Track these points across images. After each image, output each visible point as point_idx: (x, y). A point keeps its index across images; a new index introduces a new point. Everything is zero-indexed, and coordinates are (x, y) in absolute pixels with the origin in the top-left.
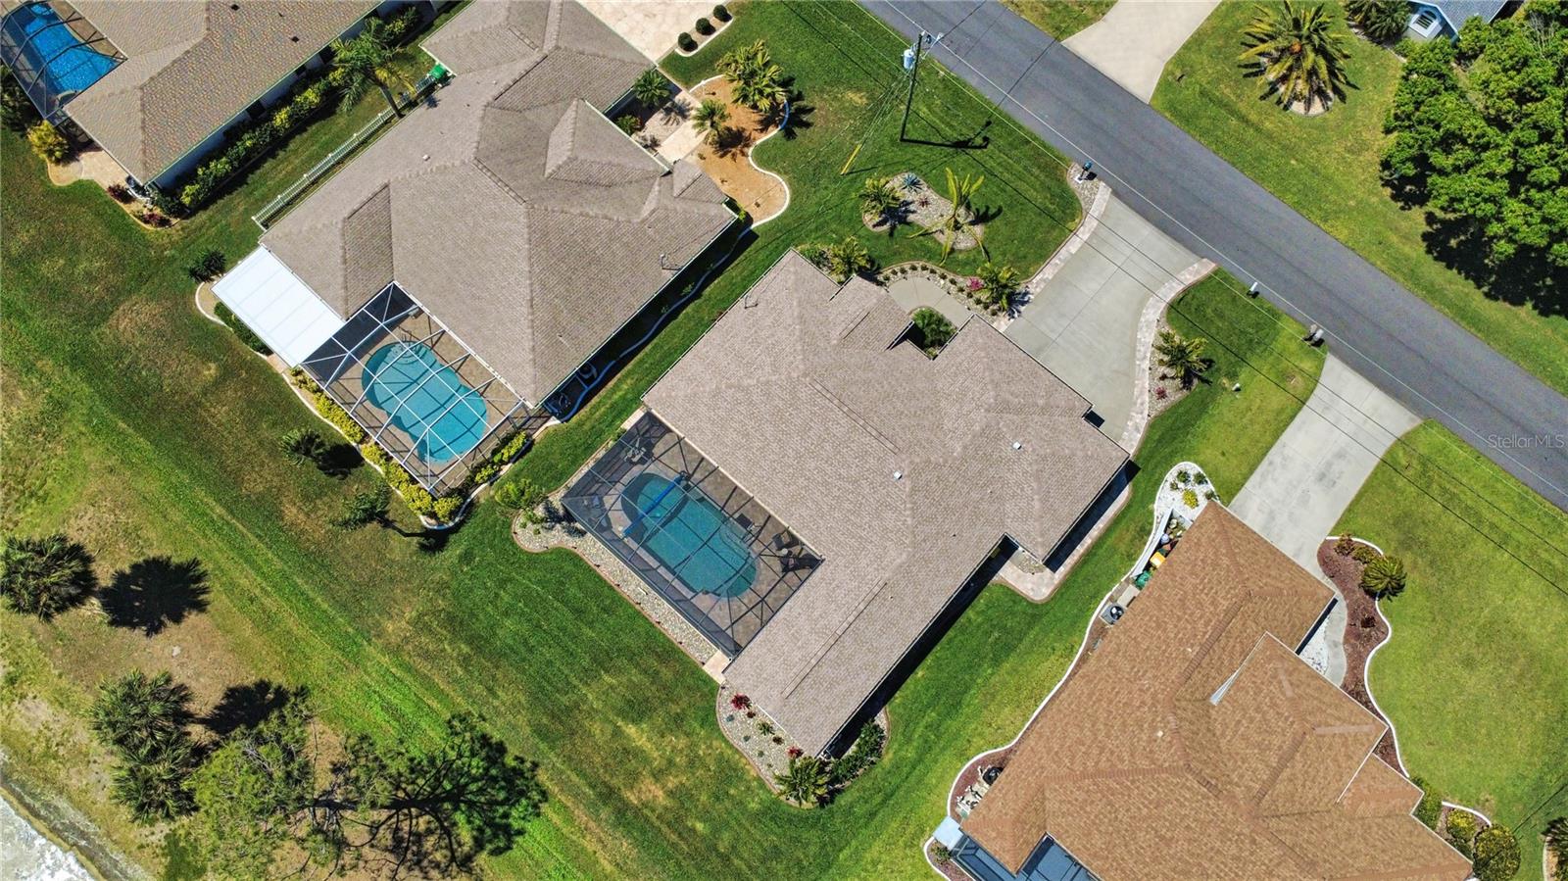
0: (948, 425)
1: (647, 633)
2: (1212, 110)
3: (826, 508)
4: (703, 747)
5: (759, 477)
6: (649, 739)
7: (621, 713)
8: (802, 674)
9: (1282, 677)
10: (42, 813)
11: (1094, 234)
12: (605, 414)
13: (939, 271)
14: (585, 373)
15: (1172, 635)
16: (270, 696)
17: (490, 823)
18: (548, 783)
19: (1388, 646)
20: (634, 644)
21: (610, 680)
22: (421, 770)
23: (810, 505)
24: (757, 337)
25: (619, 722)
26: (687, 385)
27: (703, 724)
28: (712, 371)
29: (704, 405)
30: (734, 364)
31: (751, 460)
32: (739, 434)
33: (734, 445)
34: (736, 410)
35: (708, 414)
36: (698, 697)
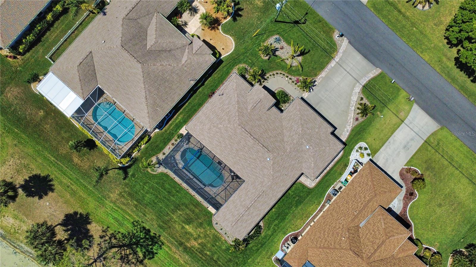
0: (286, 139)
1: (190, 198)
2: (389, 7)
3: (245, 166)
4: (209, 232)
5: (224, 155)
6: (193, 230)
7: (183, 222)
8: (238, 219)
9: (382, 221)
10: (18, 247)
11: (341, 59)
12: (174, 127)
13: (286, 75)
15: (351, 207)
16: (79, 216)
17: (147, 251)
18: (163, 240)
19: (416, 200)
20: (187, 202)
21: (180, 213)
22: (126, 237)
23: (240, 165)
24: (223, 108)
25: (183, 225)
26: (200, 124)
27: (208, 225)
28: (208, 120)
29: (206, 132)
30: (215, 118)
31: (221, 150)
32: (217, 142)
33: (216, 145)
34: (216, 134)
35: (207, 135)
36: (207, 217)
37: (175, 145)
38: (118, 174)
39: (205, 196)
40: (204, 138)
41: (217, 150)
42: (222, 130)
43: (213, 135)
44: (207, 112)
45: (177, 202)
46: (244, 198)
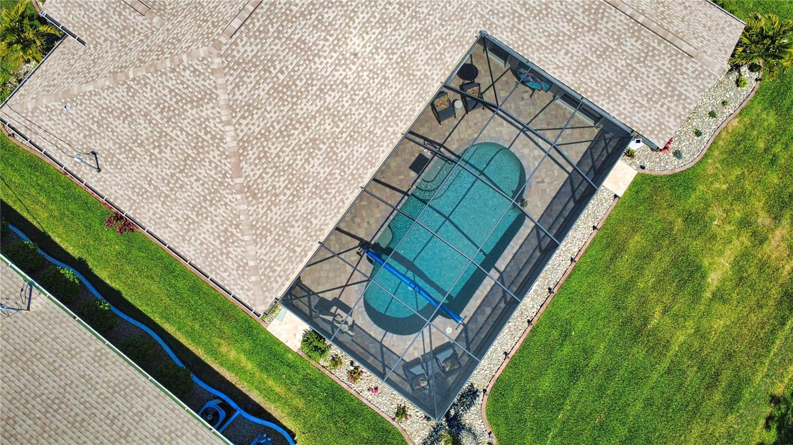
1: (588, 274)
3: (417, 25)
4: (717, 185)
5: (375, 124)
6: (721, 253)
7: (696, 295)
12: (278, 377)
14: (216, 414)
18: (786, 380)
20: (605, 289)
21: (657, 315)
23: (412, 49)
24: (151, 140)
25: (708, 295)
26: (236, 244)
27: (691, 188)
28: (211, 206)
29: (269, 212)
30: (199, 170)
31: (351, 136)
32: (314, 155)
33: (330, 163)
34: (276, 159)
35: (283, 204)
36: (658, 198)
37: (357, 364)
39: (566, 214)
40: (303, 221)
41: (355, 158)
42: (250, 129)
43: (280, 176)
44: (178, 220)
45: (611, 331)
46: (558, 23)
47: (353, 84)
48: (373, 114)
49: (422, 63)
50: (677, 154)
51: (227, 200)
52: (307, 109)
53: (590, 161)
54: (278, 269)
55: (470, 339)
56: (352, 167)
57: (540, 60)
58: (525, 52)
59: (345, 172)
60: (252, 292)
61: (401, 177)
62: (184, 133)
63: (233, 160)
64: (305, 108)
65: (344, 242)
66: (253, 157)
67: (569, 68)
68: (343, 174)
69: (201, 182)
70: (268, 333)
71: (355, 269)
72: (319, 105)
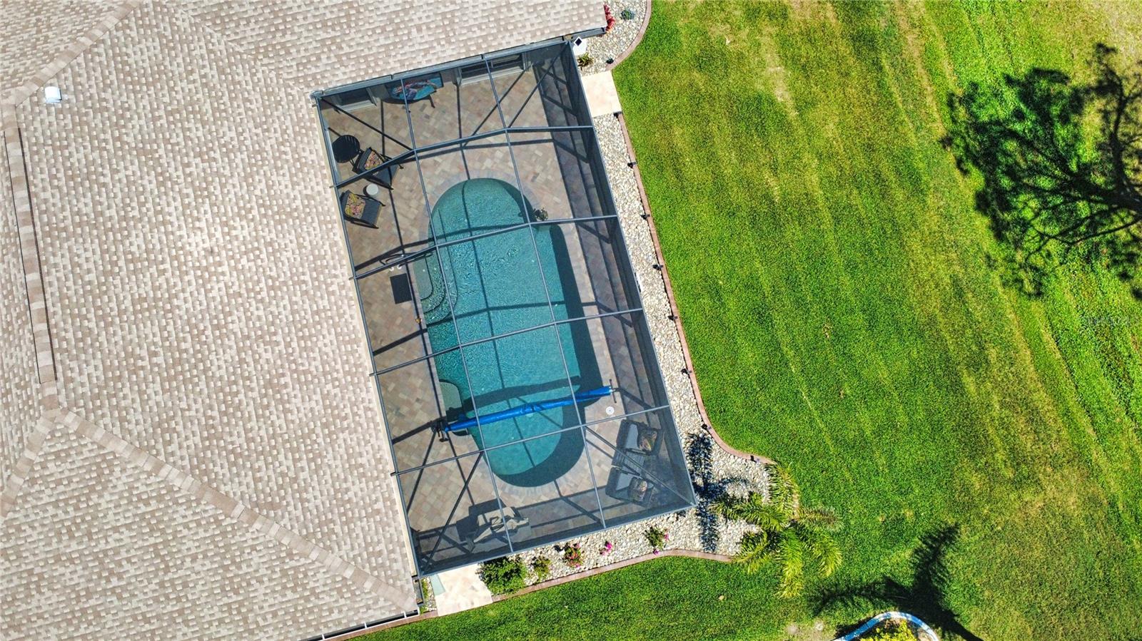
1: (673, 214)
3: (239, 157)
5: (313, 299)
6: (762, 64)
7: (783, 125)
18: (936, 116)
20: (703, 210)
21: (773, 181)
22: (1115, 252)
23: (263, 185)
24: (95, 577)
25: (793, 114)
26: (310, 573)
27: (672, 33)
28: (239, 568)
29: (306, 504)
30: (184, 548)
31: (302, 338)
32: (286, 397)
33: (312, 386)
34: (252, 445)
35: (312, 480)
36: (655, 74)
38: (973, 598)
39: (591, 181)
40: (351, 474)
41: (331, 354)
42: (188, 447)
43: (275, 457)
44: (221, 621)
45: (750, 241)
46: (378, 9)
47: (244, 286)
48: (299, 293)
49: (289, 190)
50: (626, 15)
51: (250, 543)
52: (226, 361)
53: (556, 107)
54: (382, 547)
55: (638, 396)
56: (339, 367)
57: (402, 63)
58: (378, 69)
59: (337, 379)
60: (382, 599)
61: (399, 321)
62: (123, 530)
63: (208, 496)
64: (222, 363)
65: (416, 446)
66: (226, 471)
67: (438, 41)
68: (337, 383)
69: (200, 556)
70: (444, 617)
71: (456, 458)
72: (232, 343)
